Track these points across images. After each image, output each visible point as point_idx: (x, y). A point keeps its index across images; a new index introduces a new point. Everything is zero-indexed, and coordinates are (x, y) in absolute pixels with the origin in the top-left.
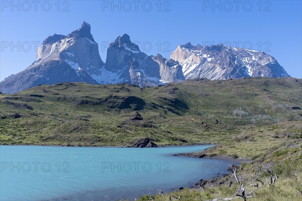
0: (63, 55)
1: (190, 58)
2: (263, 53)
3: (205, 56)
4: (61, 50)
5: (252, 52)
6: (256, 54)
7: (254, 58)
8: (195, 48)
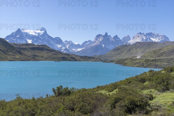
0: (100, 43)
1: (140, 38)
2: (164, 36)
3: (144, 37)
4: (100, 41)
5: (161, 35)
6: (161, 36)
7: (160, 38)
8: (142, 34)
